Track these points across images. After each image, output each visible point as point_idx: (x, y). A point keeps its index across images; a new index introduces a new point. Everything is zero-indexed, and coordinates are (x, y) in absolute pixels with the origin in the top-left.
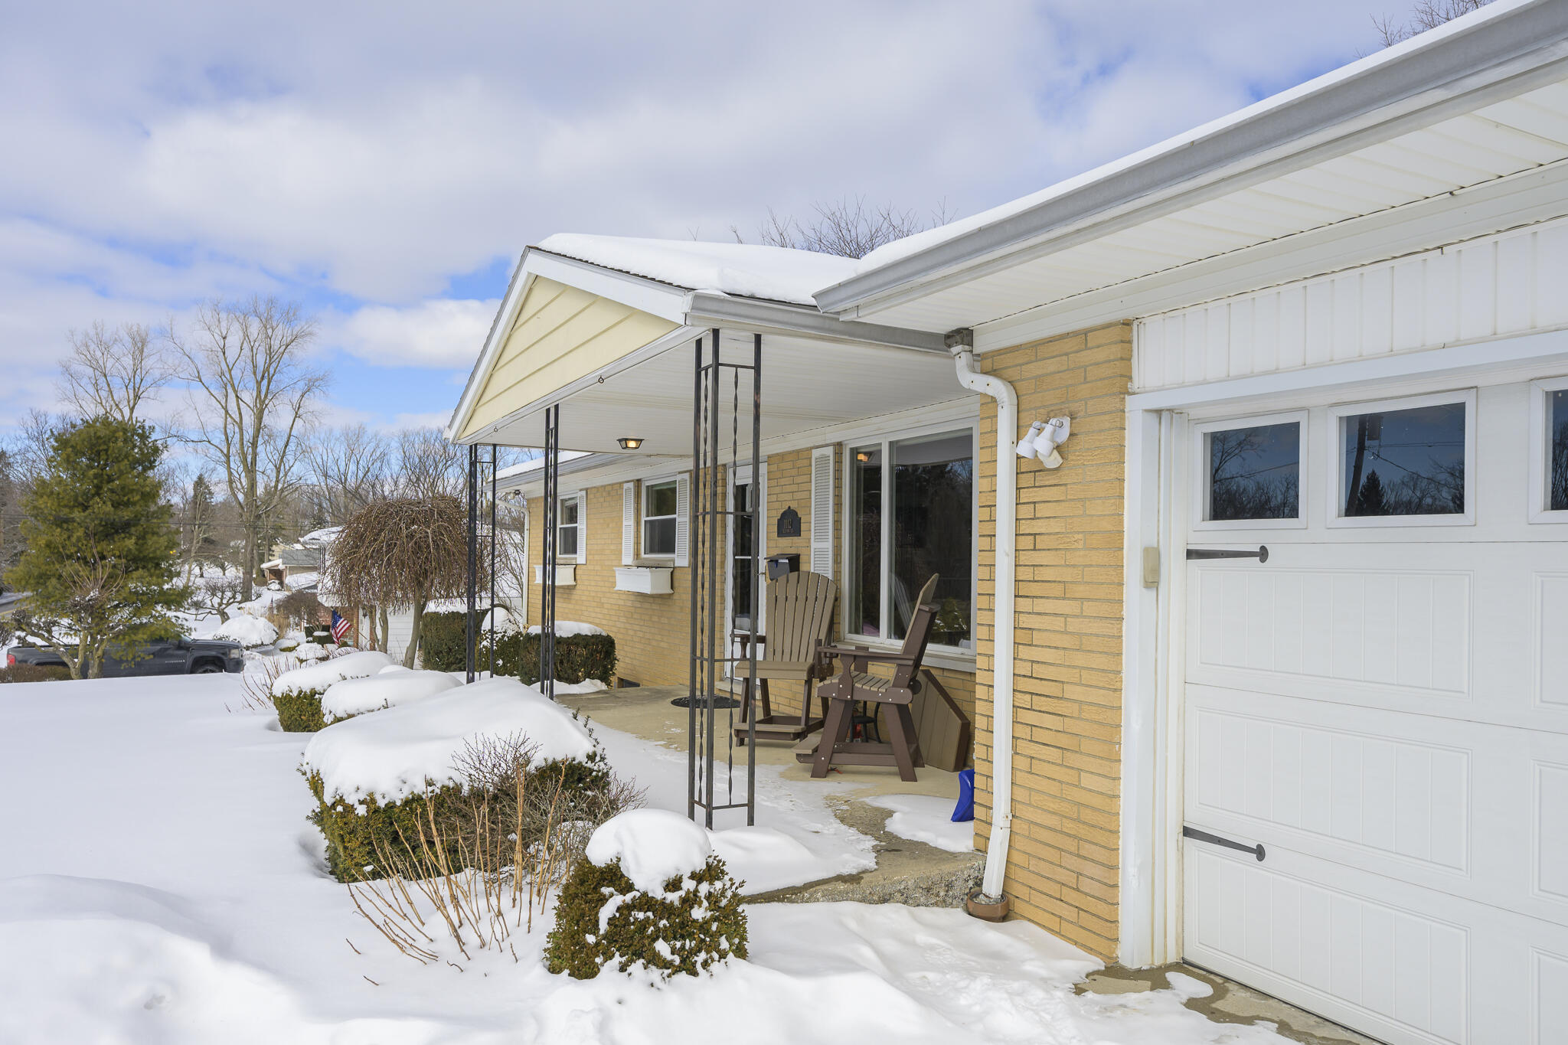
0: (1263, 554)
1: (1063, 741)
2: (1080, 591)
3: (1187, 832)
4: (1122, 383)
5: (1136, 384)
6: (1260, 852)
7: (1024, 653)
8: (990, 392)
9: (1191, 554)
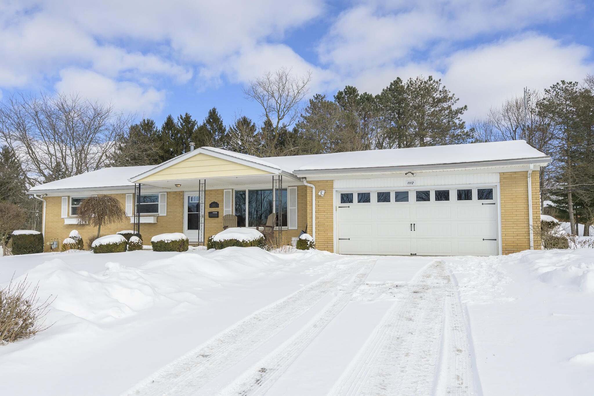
0: (349, 207)
1: (324, 230)
2: (327, 212)
3: (339, 239)
4: (332, 187)
5: (334, 187)
6: (349, 239)
7: (317, 220)
8: (311, 186)
9: (339, 207)
